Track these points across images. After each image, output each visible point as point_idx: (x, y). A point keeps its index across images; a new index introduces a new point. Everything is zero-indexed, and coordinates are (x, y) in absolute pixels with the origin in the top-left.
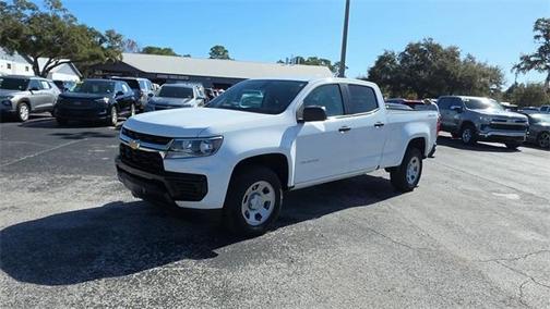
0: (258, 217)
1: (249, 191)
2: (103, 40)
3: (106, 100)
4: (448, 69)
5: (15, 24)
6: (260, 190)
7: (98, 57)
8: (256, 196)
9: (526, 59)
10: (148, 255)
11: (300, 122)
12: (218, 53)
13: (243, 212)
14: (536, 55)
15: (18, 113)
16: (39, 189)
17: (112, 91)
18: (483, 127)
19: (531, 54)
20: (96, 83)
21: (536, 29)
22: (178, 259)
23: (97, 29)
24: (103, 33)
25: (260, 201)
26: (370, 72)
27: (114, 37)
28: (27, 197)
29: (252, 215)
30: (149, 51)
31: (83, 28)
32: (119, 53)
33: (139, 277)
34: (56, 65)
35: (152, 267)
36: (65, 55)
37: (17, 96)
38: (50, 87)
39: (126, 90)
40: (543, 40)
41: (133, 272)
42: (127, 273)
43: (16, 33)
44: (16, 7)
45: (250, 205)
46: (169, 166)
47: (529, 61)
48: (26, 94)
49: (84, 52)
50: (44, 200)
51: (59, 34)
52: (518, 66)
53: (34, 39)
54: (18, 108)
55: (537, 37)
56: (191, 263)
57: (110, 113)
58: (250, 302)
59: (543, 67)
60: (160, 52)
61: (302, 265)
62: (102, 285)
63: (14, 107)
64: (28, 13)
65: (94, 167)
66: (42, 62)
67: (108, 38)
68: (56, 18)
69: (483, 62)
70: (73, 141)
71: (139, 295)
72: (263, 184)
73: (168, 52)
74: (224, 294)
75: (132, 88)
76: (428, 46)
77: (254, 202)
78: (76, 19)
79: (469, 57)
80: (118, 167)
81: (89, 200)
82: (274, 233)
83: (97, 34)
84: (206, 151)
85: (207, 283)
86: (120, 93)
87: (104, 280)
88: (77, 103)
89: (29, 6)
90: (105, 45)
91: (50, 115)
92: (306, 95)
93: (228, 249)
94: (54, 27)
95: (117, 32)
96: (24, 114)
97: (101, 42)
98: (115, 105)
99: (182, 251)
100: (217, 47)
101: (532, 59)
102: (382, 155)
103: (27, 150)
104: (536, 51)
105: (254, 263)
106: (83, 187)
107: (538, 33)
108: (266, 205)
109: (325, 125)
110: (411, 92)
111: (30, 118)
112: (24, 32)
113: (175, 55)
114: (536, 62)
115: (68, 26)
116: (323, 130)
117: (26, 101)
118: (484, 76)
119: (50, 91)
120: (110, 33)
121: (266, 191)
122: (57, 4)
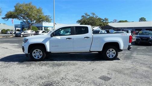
0: (38, 57)
2: (104, 20)
12: (142, 20)
13: (33, 55)
27: (106, 20)
30: (120, 22)
32: (107, 23)
44: (86, 16)
60: (123, 22)
64: (88, 17)
73: (126, 21)
78: (98, 17)
83: (102, 19)
89: (89, 15)
90: (104, 22)
95: (107, 18)
100: (142, 18)
113: (128, 22)
122: (94, 14)
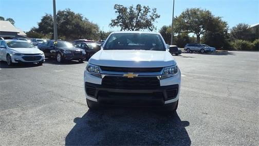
4: (80, 24)
19: (115, 19)
21: (115, 8)
26: (39, 25)
40: (118, 13)
47: (115, 22)
52: (111, 24)
76: (68, 13)
110: (62, 36)
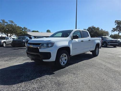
0: (64, 63)
1: (61, 56)
2: (23, 29)
3: (24, 41)
5: (3, 26)
6: (64, 56)
7: (22, 33)
8: (63, 58)
9: (114, 29)
10: (36, 75)
11: (72, 39)
12: (48, 31)
13: (60, 62)
14: (116, 28)
15: (3, 45)
16: (7, 61)
17: (25, 39)
18: (108, 42)
20: (21, 37)
22: (44, 75)
23: (21, 27)
24: (23, 28)
25: (64, 59)
27: (25, 28)
28: (4, 62)
29: (62, 62)
30: (33, 31)
31: (18, 27)
32: (27, 32)
33: (34, 81)
34: (12, 35)
35: (37, 78)
36: (14, 33)
37: (3, 41)
38: (11, 39)
39: (28, 39)
41: (32, 80)
42: (30, 80)
43: (3, 28)
44: (3, 23)
45: (62, 60)
46: (41, 51)
48: (5, 40)
49: (19, 32)
50: (8, 63)
51: (13, 28)
53: (7, 29)
54: (3, 44)
55: (116, 24)
56: (48, 76)
57: (25, 44)
58: (66, 86)
59: (117, 30)
60: (36, 32)
61: (77, 74)
62: (23, 84)
63: (2, 43)
64: (6, 24)
65: (21, 55)
66: (9, 35)
67: (24, 29)
68: (12, 25)
69: (104, 30)
70: (16, 50)
71: (34, 86)
72: (65, 54)
74: (58, 84)
75: (30, 38)
77: (62, 59)
78: (17, 25)
79: (102, 29)
80: (27, 53)
81: (20, 62)
82: (68, 67)
83: (21, 28)
84: (50, 46)
85: (53, 81)
86: (27, 39)
87: (23, 83)
88: (17, 42)
89: (6, 23)
90: (23, 30)
91: (11, 45)
92: (73, 33)
93: (57, 71)
94: (12, 27)
95: (26, 27)
96: (4, 45)
97: (22, 30)
98: (26, 42)
99: (45, 73)
101: (115, 29)
102: (90, 48)
103: (4, 52)
104: (116, 27)
105: (65, 75)
106: (18, 60)
107: (116, 23)
108: (66, 60)
109: (78, 40)
111: (6, 46)
112: (5, 28)
113: (39, 32)
114: (116, 29)
115: (15, 26)
116: (77, 41)
117: (5, 42)
118: (105, 33)
119: (11, 40)
120: (24, 28)
121: (65, 56)
122: (12, 22)
